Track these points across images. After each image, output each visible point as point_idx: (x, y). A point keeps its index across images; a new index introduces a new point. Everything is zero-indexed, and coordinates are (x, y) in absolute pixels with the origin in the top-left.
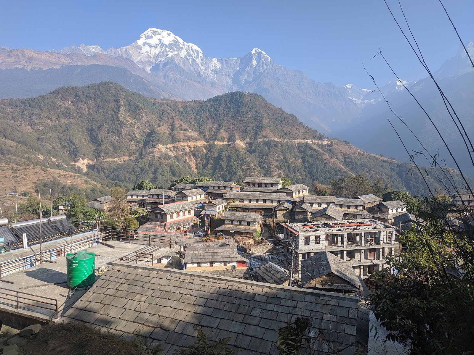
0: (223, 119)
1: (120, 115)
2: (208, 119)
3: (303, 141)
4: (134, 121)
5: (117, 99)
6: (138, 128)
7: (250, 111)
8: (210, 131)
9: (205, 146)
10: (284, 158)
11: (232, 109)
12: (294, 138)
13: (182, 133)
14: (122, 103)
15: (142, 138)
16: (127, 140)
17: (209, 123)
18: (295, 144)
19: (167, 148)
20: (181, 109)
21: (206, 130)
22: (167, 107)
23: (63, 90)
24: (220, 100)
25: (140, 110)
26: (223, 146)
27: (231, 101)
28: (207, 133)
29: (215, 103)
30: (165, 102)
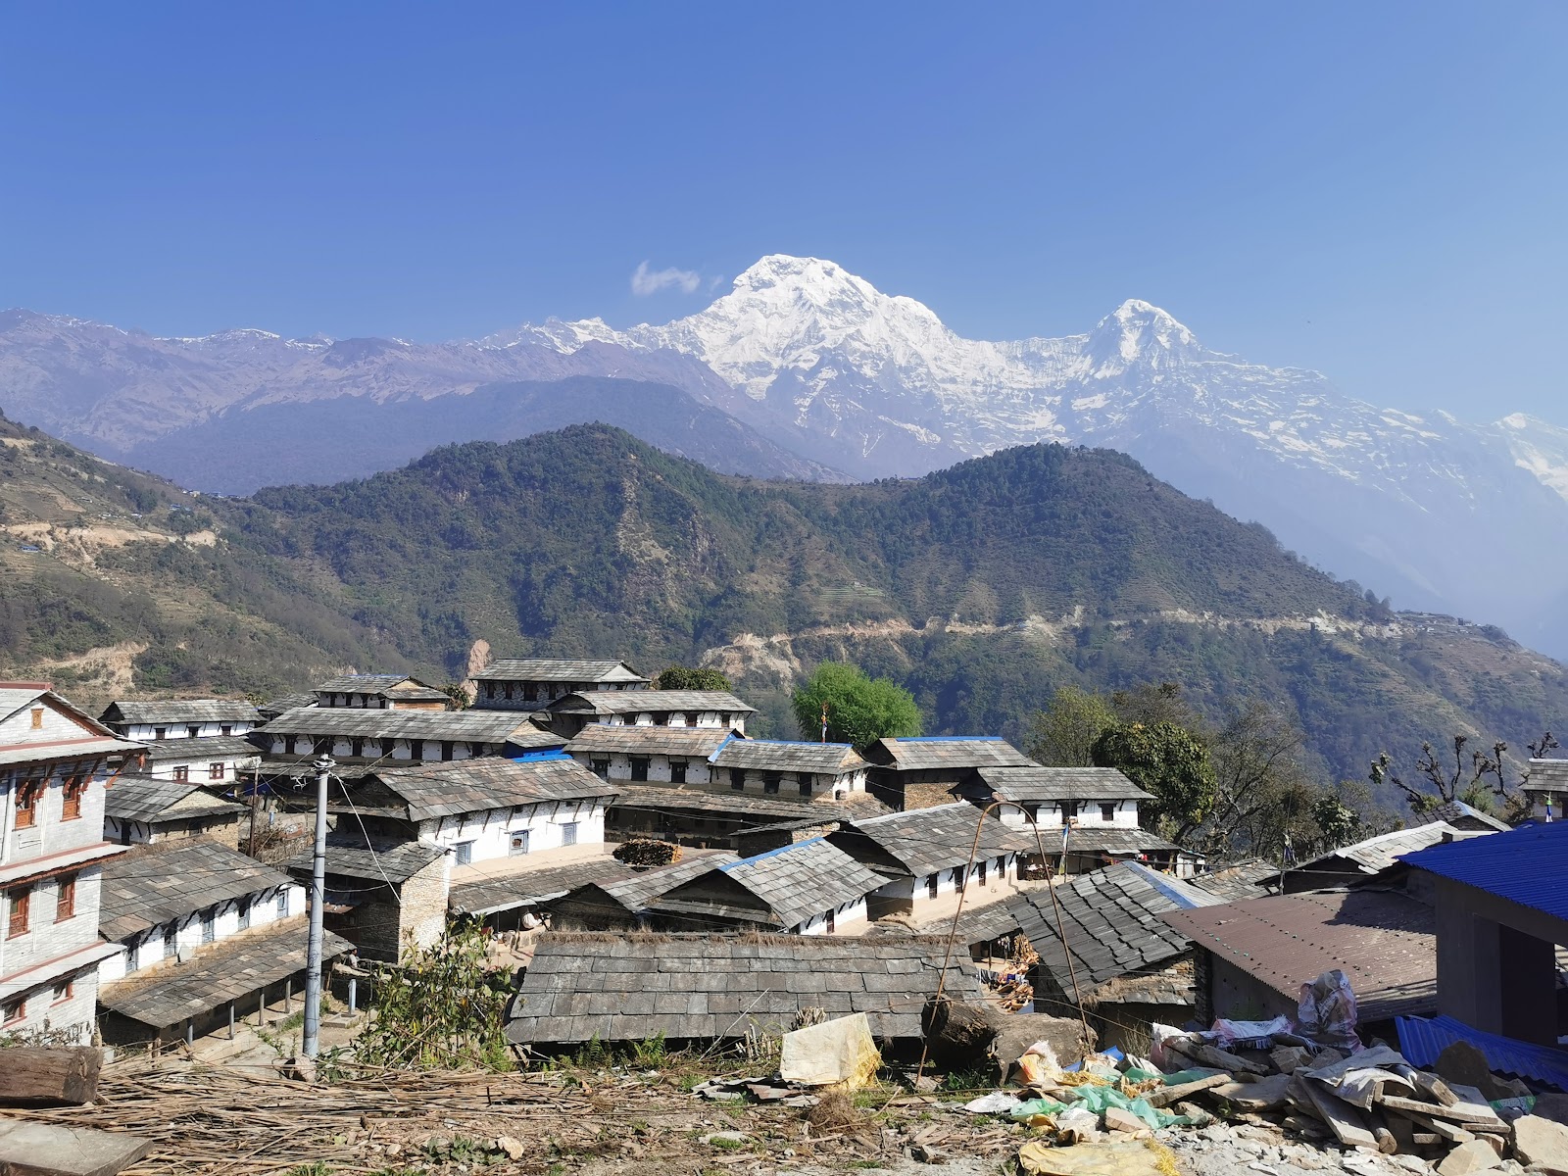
0: (983, 543)
1: (620, 534)
2: (926, 542)
3: (1298, 625)
4: (667, 552)
5: (614, 479)
6: (678, 577)
7: (1084, 513)
8: (932, 582)
9: (906, 641)
10: (1218, 689)
11: (1016, 508)
12: (1258, 611)
13: (829, 593)
14: (630, 493)
15: (690, 612)
16: (638, 619)
17: (930, 555)
18: (1266, 636)
19: (770, 646)
20: (834, 511)
21: (916, 581)
22: (782, 507)
23: (449, 456)
24: (973, 478)
25: (687, 517)
26: (975, 639)
27: (1015, 479)
28: (919, 594)
29: (956, 488)
30: (777, 488)
